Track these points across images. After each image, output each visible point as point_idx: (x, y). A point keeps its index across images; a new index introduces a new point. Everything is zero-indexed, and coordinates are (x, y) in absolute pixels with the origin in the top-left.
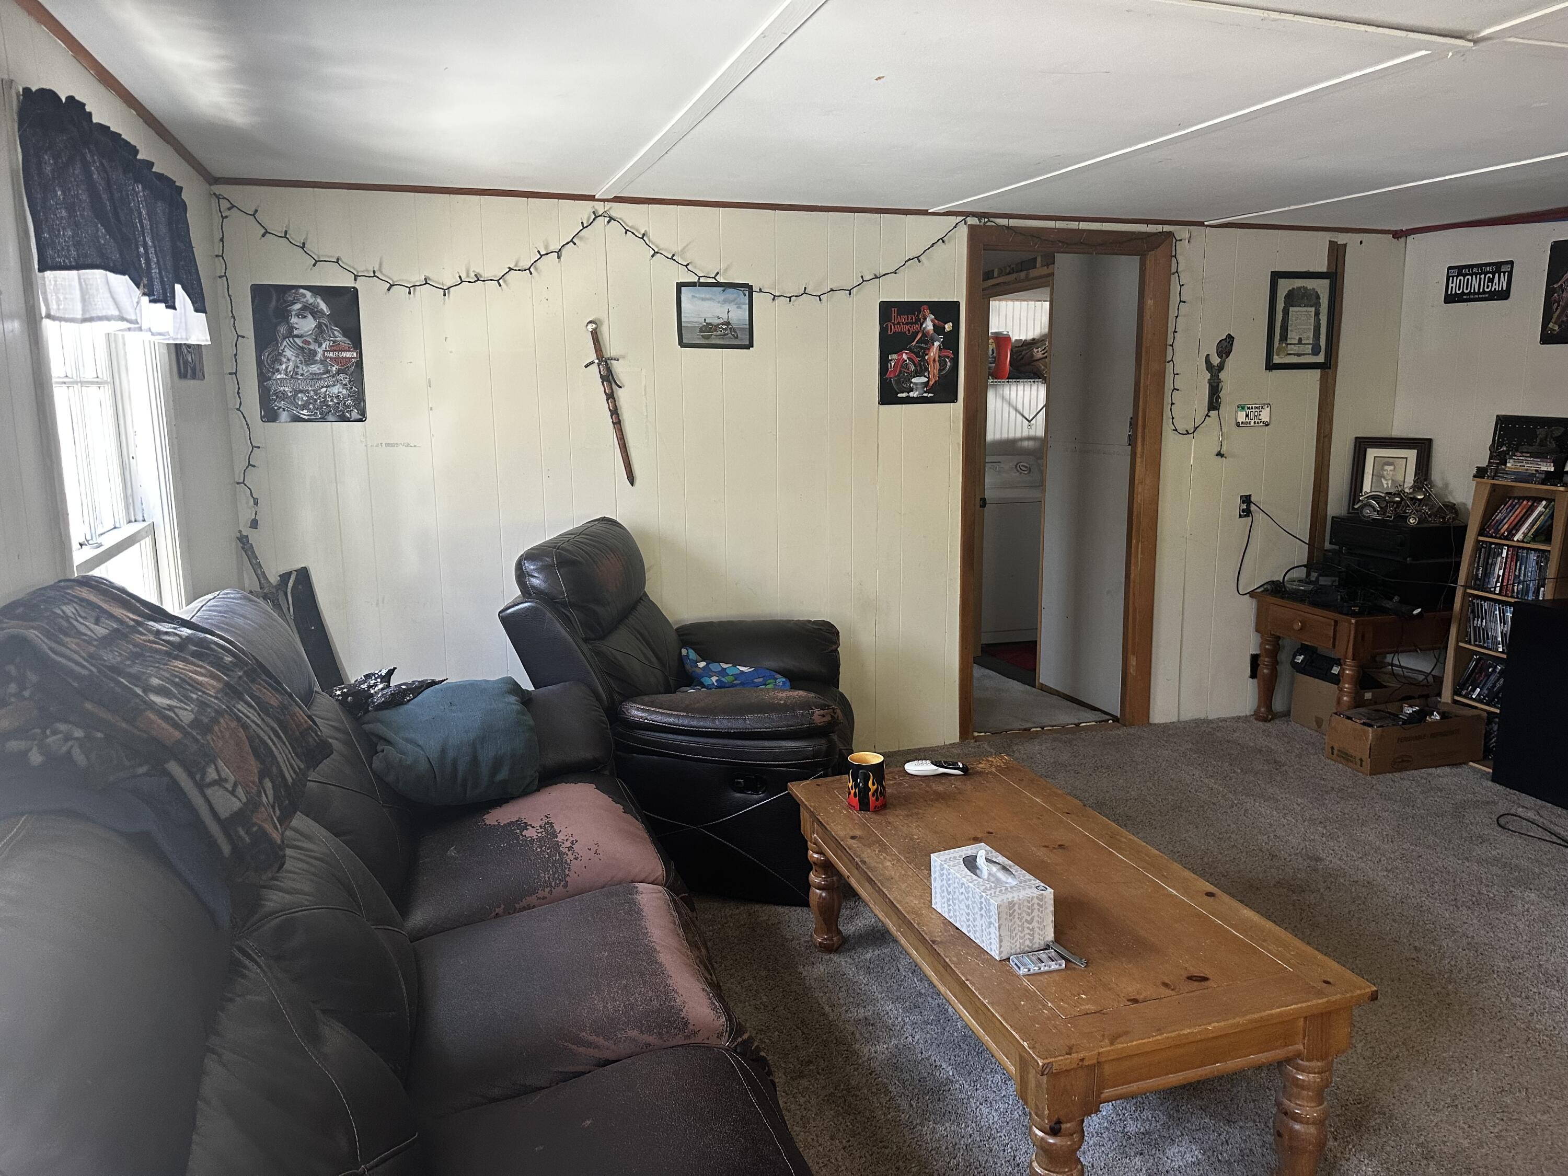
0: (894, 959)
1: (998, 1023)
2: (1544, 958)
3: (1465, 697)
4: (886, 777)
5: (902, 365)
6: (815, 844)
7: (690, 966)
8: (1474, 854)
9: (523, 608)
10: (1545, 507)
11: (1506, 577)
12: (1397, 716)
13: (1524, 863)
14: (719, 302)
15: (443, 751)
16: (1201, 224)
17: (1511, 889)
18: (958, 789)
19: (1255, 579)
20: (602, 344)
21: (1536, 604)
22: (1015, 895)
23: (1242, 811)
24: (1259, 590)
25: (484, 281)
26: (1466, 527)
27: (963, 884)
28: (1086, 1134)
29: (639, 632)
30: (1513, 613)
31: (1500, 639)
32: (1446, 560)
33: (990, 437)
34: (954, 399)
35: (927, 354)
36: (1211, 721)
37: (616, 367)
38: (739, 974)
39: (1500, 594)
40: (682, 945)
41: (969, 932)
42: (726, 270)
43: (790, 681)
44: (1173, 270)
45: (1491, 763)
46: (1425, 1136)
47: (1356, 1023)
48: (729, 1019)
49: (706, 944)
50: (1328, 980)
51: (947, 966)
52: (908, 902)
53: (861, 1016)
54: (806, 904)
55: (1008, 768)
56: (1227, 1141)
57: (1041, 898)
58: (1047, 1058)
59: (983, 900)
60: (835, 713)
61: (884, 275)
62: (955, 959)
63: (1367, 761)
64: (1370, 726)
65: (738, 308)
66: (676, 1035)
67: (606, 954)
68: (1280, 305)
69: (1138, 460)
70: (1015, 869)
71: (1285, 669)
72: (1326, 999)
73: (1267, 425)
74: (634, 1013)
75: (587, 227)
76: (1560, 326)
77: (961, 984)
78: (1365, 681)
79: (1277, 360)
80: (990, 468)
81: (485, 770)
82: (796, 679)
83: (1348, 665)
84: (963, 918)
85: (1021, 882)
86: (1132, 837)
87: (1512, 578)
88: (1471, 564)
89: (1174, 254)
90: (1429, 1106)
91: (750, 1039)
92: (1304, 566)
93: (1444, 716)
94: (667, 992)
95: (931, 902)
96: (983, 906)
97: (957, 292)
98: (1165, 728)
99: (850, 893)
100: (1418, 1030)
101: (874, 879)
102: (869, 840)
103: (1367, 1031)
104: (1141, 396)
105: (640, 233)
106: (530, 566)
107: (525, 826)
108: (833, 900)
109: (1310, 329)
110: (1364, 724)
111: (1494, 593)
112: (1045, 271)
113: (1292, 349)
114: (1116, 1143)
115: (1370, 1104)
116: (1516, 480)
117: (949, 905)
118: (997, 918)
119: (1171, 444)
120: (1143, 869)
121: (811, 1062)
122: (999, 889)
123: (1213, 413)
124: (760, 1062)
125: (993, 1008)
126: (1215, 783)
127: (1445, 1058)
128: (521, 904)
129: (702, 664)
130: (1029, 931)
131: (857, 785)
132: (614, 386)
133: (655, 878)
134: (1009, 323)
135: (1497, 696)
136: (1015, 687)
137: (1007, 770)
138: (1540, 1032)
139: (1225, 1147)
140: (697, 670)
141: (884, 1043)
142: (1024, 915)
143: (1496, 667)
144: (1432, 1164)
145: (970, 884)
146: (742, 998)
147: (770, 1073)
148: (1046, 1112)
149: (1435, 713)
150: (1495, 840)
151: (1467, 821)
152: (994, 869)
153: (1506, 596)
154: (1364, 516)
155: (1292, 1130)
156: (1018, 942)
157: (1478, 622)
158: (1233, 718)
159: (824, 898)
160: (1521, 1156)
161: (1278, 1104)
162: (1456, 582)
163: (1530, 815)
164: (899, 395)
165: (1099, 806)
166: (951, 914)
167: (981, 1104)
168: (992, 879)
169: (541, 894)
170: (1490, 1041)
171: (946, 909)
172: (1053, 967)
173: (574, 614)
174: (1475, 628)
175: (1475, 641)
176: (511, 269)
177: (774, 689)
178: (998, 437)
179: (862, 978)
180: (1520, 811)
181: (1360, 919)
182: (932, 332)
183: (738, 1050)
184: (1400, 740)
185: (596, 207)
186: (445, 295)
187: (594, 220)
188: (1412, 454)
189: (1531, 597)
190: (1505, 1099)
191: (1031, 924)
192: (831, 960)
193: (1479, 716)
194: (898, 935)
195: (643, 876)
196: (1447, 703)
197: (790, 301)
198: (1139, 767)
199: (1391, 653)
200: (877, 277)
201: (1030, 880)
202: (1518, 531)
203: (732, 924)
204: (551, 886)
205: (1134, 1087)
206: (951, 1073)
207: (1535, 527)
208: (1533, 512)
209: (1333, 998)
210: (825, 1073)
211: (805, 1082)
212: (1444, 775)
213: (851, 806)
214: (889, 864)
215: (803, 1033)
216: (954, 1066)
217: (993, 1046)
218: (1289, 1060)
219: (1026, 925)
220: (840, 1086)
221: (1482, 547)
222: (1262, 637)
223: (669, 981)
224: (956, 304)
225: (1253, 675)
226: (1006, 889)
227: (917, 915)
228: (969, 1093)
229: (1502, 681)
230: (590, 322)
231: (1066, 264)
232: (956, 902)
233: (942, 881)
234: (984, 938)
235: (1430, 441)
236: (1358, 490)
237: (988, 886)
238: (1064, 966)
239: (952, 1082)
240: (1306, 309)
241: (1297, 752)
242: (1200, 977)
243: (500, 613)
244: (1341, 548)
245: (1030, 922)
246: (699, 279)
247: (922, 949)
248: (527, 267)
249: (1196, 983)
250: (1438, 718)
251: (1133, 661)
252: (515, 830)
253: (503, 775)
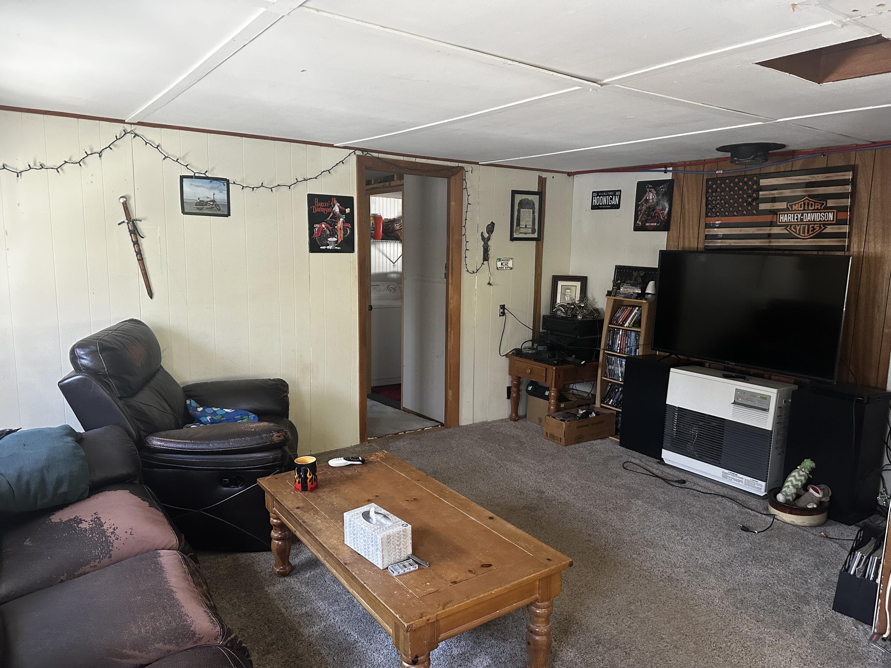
0: (322, 575)
1: (382, 606)
2: (646, 533)
3: (606, 404)
4: (317, 469)
5: (321, 230)
6: (274, 514)
7: (196, 598)
8: (613, 483)
9: (76, 379)
10: (638, 310)
11: (622, 344)
12: (576, 415)
13: (636, 486)
14: (208, 188)
15: (19, 477)
16: (477, 163)
17: (631, 500)
18: (359, 473)
19: (508, 348)
20: (130, 211)
21: (635, 358)
22: (391, 531)
23: (505, 470)
24: (510, 353)
25: (47, 168)
26: (603, 320)
27: (362, 528)
28: (431, 660)
29: (157, 391)
30: (626, 362)
31: (620, 375)
32: (595, 337)
33: (373, 271)
34: (352, 251)
35: (336, 225)
36: (489, 423)
37: (139, 224)
38: (228, 597)
39: (619, 353)
40: (191, 586)
41: (365, 555)
42: (212, 170)
43: (258, 416)
44: (464, 187)
45: (619, 436)
46: (597, 632)
47: (563, 578)
48: (222, 627)
49: (206, 582)
50: (550, 558)
51: (353, 577)
52: (330, 542)
53: (303, 611)
54: (268, 549)
55: (386, 458)
56: (503, 651)
57: (405, 531)
58: (409, 622)
59: (373, 536)
60: (286, 434)
61: (310, 179)
62: (358, 572)
63: (563, 439)
64: (564, 421)
65: (220, 192)
66: (188, 642)
67: (140, 597)
68: (516, 208)
69: (450, 286)
70: (391, 516)
71: (523, 393)
72: (548, 569)
73: (511, 269)
74: (159, 632)
75: (119, 139)
76: (642, 223)
77: (361, 586)
78: (561, 398)
79: (515, 236)
80: (374, 288)
81: (50, 488)
82: (261, 415)
83: (553, 391)
84: (362, 548)
85: (394, 523)
86: (451, 490)
87: (624, 345)
88: (606, 338)
89: (464, 178)
90: (598, 616)
91: (236, 638)
92: (531, 341)
93: (597, 414)
94: (181, 616)
95: (344, 541)
96: (373, 539)
97: (352, 192)
98: (467, 427)
99: (295, 540)
100: (592, 577)
101: (310, 531)
102: (307, 508)
103: (569, 581)
104: (450, 252)
105: (155, 145)
106: (80, 352)
107: (81, 521)
108: (286, 545)
109: (530, 220)
110: (561, 420)
111: (616, 352)
112: (399, 183)
113: (522, 231)
114: (447, 662)
115: (571, 619)
116: (625, 297)
117: (354, 541)
118: (381, 546)
119: (466, 277)
120: (457, 507)
121: (274, 644)
122: (382, 529)
123: (486, 262)
124: (243, 651)
125: (379, 597)
126: (492, 456)
127: (604, 590)
128: (79, 571)
129: (200, 409)
130: (398, 551)
131: (300, 476)
132: (138, 237)
133: (172, 545)
134: (381, 210)
135: (620, 403)
136: (390, 410)
137: (386, 459)
138: (645, 571)
139: (503, 654)
140: (197, 413)
141: (318, 625)
142: (396, 542)
143: (619, 389)
144: (600, 646)
145: (366, 528)
146: (230, 611)
147: (248, 656)
148: (410, 652)
149: (593, 413)
150: (622, 475)
151: (610, 467)
152: (379, 517)
153: (622, 353)
154: (558, 315)
155: (535, 640)
156: (392, 558)
157: (610, 367)
158: (500, 420)
159: (281, 545)
160: (640, 635)
161: (528, 627)
162: (600, 348)
163: (637, 461)
164: (321, 248)
165: (435, 474)
166: (356, 546)
167: (374, 652)
168: (378, 523)
169: (92, 564)
170: (624, 579)
171: (353, 544)
172: (411, 569)
173: (112, 382)
174: (609, 370)
175: (609, 376)
176: (66, 162)
177: (247, 422)
178: (377, 271)
179: (304, 589)
180: (633, 460)
181: (563, 522)
182: (338, 213)
183: (228, 645)
184: (578, 427)
185: (126, 127)
186: (18, 176)
187: (124, 135)
188: (578, 284)
189: (633, 354)
190: (631, 607)
191: (399, 546)
192: (285, 580)
193: (612, 413)
194: (325, 562)
195: (162, 547)
196: (598, 408)
197: (253, 190)
198: (455, 450)
199: (572, 384)
200: (305, 180)
201: (399, 521)
202: (626, 322)
203: (222, 567)
204: (100, 558)
205: (456, 630)
206: (356, 637)
207: (634, 320)
208: (632, 312)
209: (552, 568)
210: (282, 649)
211: (270, 656)
212: (598, 444)
213: (296, 489)
214: (319, 521)
215: (269, 627)
216: (358, 633)
217: (379, 619)
218: (532, 604)
219: (397, 547)
220: (292, 655)
221: (611, 330)
222: (512, 377)
223: (183, 609)
224: (352, 199)
225: (509, 397)
226: (386, 528)
227: (336, 549)
228: (367, 647)
229: (622, 395)
230: (122, 197)
231: (409, 180)
232: (358, 539)
233: (350, 528)
234: (374, 558)
235: (586, 277)
236: (555, 302)
237: (376, 528)
238: (417, 567)
239: (357, 642)
240: (528, 210)
241: (530, 436)
242: (488, 564)
243: (59, 383)
244: (547, 331)
245: (399, 545)
246: (195, 174)
247: (338, 567)
248: (78, 162)
249: (486, 569)
250: (595, 415)
251: (450, 393)
252: (73, 524)
253: (64, 488)
